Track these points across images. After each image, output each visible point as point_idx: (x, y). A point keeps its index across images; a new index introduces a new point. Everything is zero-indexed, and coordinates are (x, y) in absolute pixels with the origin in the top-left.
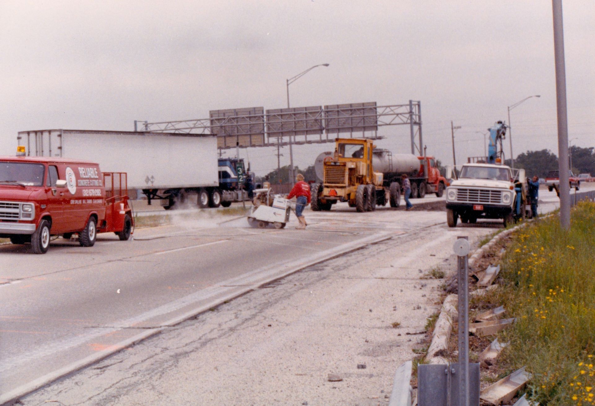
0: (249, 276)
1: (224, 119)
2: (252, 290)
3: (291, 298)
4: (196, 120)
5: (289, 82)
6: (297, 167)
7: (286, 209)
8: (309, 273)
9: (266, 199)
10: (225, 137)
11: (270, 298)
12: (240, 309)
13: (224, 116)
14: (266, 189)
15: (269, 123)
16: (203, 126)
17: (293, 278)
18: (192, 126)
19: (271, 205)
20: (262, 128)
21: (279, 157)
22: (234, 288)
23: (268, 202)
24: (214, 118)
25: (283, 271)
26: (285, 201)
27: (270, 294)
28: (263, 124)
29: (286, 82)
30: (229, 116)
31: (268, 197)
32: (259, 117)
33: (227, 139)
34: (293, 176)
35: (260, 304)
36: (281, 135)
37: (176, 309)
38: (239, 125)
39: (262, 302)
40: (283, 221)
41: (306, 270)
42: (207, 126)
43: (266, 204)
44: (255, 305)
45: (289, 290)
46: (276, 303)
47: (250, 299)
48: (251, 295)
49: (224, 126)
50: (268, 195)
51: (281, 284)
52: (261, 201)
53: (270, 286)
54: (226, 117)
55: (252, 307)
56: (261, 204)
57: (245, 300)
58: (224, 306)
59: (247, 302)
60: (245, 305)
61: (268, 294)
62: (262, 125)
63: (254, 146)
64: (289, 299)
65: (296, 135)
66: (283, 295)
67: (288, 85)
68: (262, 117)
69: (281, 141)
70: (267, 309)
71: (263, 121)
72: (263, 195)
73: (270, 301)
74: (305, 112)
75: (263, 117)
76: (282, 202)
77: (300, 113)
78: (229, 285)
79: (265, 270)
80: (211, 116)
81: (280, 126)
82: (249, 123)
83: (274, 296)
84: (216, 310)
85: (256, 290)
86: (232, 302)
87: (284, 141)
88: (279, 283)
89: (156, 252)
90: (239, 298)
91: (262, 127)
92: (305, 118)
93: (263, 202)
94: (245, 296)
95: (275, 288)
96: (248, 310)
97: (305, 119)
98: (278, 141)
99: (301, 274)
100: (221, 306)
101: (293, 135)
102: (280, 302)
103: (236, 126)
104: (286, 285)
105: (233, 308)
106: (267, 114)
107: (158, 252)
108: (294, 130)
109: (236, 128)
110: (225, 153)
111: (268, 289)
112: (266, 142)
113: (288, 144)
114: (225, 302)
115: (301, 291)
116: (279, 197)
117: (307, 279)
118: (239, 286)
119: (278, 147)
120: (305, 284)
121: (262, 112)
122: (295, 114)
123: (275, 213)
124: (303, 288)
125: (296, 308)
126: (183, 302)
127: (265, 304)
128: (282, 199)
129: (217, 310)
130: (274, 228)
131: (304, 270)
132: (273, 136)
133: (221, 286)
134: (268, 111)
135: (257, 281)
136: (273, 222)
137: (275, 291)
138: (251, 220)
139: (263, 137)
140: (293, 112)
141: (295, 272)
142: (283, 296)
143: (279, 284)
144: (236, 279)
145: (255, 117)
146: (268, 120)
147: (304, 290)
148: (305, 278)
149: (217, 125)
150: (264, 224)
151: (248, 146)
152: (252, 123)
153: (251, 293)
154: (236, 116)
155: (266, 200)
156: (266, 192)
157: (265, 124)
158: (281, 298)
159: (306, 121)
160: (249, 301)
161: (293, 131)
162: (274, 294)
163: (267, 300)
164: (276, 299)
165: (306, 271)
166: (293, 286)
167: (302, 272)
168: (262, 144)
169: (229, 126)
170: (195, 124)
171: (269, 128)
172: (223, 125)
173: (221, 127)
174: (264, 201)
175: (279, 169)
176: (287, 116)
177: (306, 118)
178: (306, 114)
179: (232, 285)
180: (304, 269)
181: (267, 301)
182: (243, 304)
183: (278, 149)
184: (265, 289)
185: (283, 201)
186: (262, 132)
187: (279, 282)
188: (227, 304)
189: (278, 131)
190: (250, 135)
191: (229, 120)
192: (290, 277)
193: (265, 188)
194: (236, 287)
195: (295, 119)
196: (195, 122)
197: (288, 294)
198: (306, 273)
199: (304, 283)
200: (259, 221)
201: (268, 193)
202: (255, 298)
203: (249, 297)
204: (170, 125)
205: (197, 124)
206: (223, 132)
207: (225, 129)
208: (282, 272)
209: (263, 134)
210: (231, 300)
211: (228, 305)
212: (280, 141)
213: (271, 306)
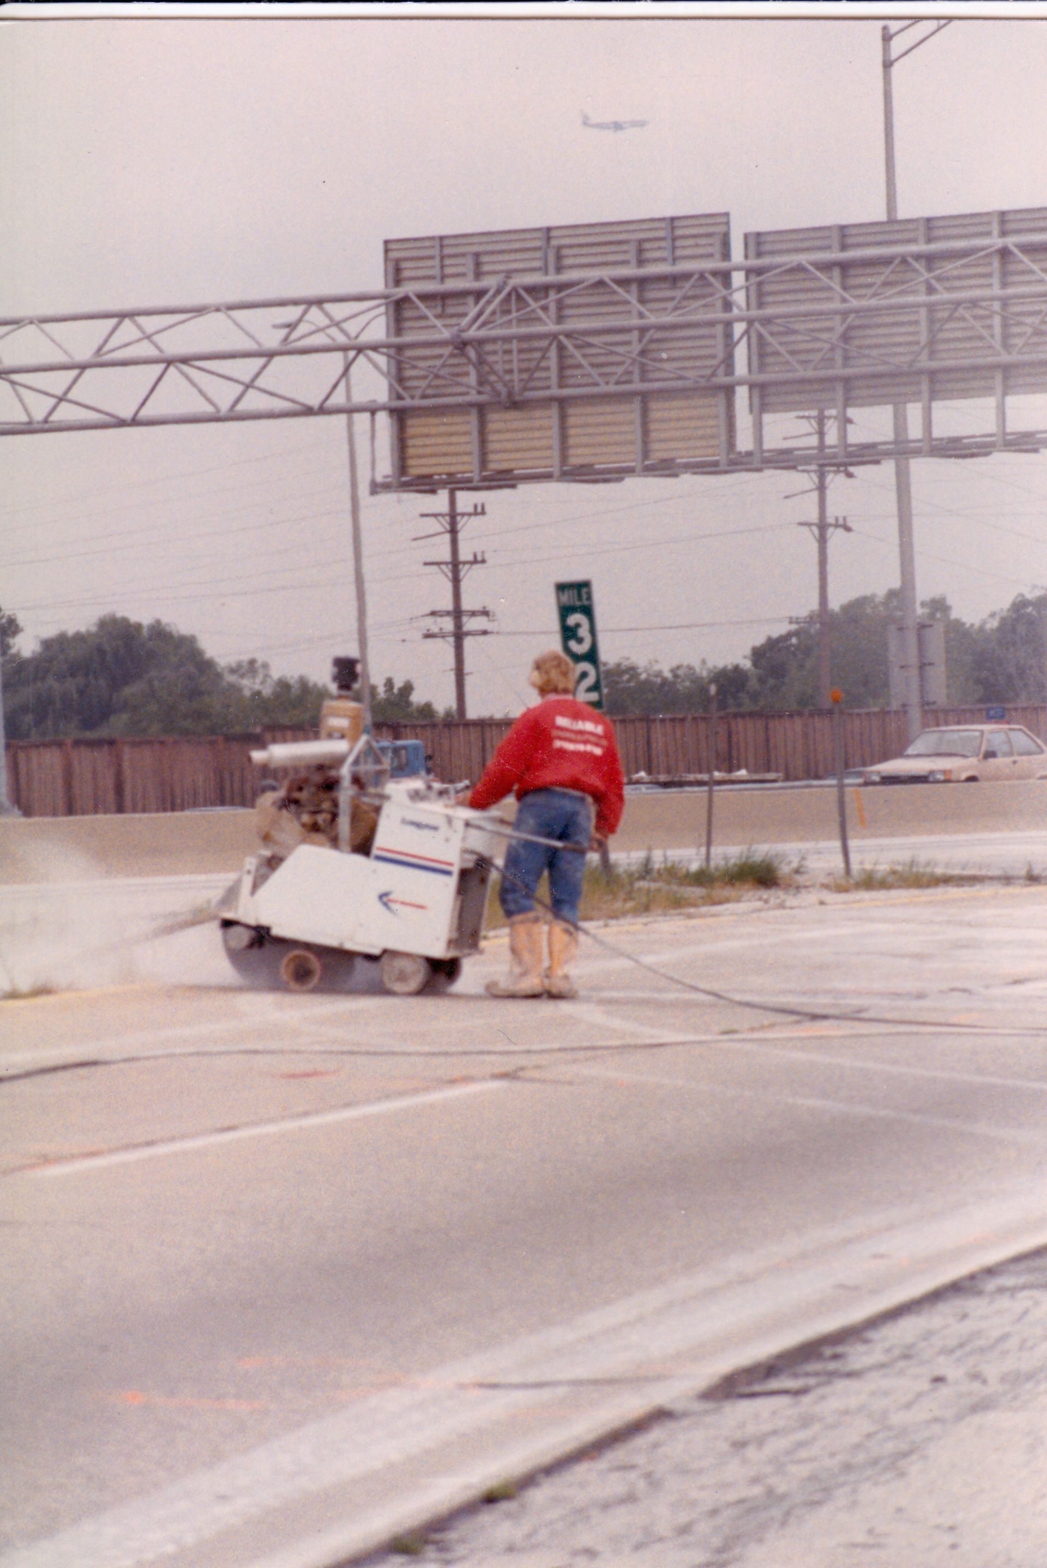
0: (641, 1319)
1: (479, 294)
2: (661, 1415)
3: (914, 1467)
4: (295, 303)
5: (898, 46)
6: (939, 606)
7: (456, 870)
8: (1023, 1300)
9: (335, 804)
10: (481, 409)
11: (779, 1466)
12: (585, 1539)
13: (478, 275)
14: (340, 746)
15: (767, 321)
16: (341, 339)
17: (928, 1335)
18: (272, 340)
19: (363, 847)
20: (720, 352)
21: (822, 541)
22: (545, 1395)
23: (344, 824)
24: (409, 289)
25: (856, 1288)
26: (449, 820)
27: (776, 1445)
28: (728, 325)
29: (879, 44)
30: (509, 274)
31: (346, 793)
32: (702, 276)
33: (496, 420)
34: (913, 660)
35: (714, 1512)
36: (840, 394)
37: (170, 1548)
38: (568, 335)
39: (732, 1496)
40: (439, 951)
41: (1008, 1281)
42: (365, 338)
43: (334, 842)
44: (683, 1518)
45: (897, 1419)
46: (818, 1503)
47: (648, 1476)
48: (656, 1446)
49: (480, 343)
50: (346, 782)
51: (850, 1375)
52: (306, 818)
53: (774, 1384)
54: (490, 282)
55: (663, 1528)
56: (304, 841)
57: (615, 1485)
58: (486, 1517)
59: (630, 1498)
60: (619, 1520)
61: (760, 1441)
62: (719, 329)
63: (667, 468)
64: (902, 1474)
65: (934, 395)
66: (857, 1447)
67: (888, 65)
68: (717, 283)
69: (843, 434)
70: (760, 1541)
71: (728, 305)
72: (317, 778)
73: (782, 1488)
74: (997, 242)
75: (725, 277)
76: (435, 828)
77: (965, 253)
78: (515, 1378)
79: (744, 1280)
80: (396, 274)
81: (834, 336)
82: (635, 322)
83: (803, 1454)
84: (430, 1552)
85: (685, 1414)
86: (538, 1496)
87: (856, 436)
88: (832, 1366)
89: (46, 1160)
90: (582, 1470)
91: (720, 341)
92: (996, 281)
93: (315, 828)
94: (619, 1454)
95: (806, 1400)
96: (638, 1547)
97: (997, 291)
98: (821, 434)
99: (974, 1305)
100: (464, 1528)
101: (916, 396)
102: (841, 1496)
103: (554, 336)
104: (875, 1381)
105: (542, 1535)
106: (754, 262)
107: (59, 1159)
108: (924, 362)
109: (553, 353)
110: (479, 511)
111: (763, 1406)
112: (744, 442)
113: (888, 454)
114: (491, 1499)
115: (977, 1419)
116: (416, 796)
117: (1013, 1343)
118: (577, 1383)
119: (822, 477)
120: (1003, 1379)
121: (717, 249)
122: (930, 260)
123: (384, 898)
124: (982, 1406)
125: (948, 1539)
126: (222, 1498)
127: (747, 1507)
128: (435, 809)
129: (442, 1547)
130: (380, 990)
131: (991, 1285)
132: (787, 407)
133: (462, 1386)
134: (756, 241)
135: (698, 1353)
136: (376, 951)
137: (806, 1422)
138: (241, 937)
139: (722, 410)
140: (921, 247)
141: (935, 1296)
142: (861, 1457)
143: (832, 1375)
144: (557, 1336)
145: (674, 280)
146: (760, 297)
147: (991, 1417)
148: (1005, 1337)
149: (436, 336)
150: (315, 963)
151: (630, 471)
152: (652, 319)
153: (655, 1434)
154: (552, 278)
155: (334, 816)
156: (338, 761)
157: (739, 328)
158: (848, 1467)
159: (1005, 302)
160: (642, 1485)
161: (920, 372)
162: (801, 1445)
163: (755, 1480)
164: (813, 1478)
165: (1001, 1290)
166: (925, 1385)
167: (980, 1293)
168: (722, 458)
169: (507, 339)
170: (292, 326)
171: (761, 353)
172: (472, 333)
173: (461, 345)
174: (320, 819)
175: (823, 615)
176: (886, 273)
177: (1004, 285)
178: (1004, 253)
179: (532, 1376)
180: (990, 1271)
181: (757, 1490)
182: (606, 1506)
183: (821, 488)
184: (744, 1408)
185: (441, 822)
186: (721, 379)
187: (836, 1357)
188: (504, 1506)
189: (822, 373)
190: (645, 397)
191: (508, 299)
192: (907, 1329)
193: (330, 736)
194: (561, 1391)
195: (931, 290)
196: (292, 313)
197: (890, 1447)
198: (1004, 1302)
199: (992, 1370)
200: (284, 943)
201: (345, 771)
202: (682, 1470)
203: (640, 1460)
204: (128, 330)
205: (302, 329)
206: (472, 379)
207: (481, 362)
208: (850, 1291)
209: (729, 391)
210: (528, 1481)
211: (509, 1515)
212: (832, 438)
213: (784, 1524)
